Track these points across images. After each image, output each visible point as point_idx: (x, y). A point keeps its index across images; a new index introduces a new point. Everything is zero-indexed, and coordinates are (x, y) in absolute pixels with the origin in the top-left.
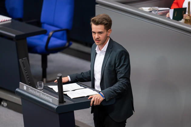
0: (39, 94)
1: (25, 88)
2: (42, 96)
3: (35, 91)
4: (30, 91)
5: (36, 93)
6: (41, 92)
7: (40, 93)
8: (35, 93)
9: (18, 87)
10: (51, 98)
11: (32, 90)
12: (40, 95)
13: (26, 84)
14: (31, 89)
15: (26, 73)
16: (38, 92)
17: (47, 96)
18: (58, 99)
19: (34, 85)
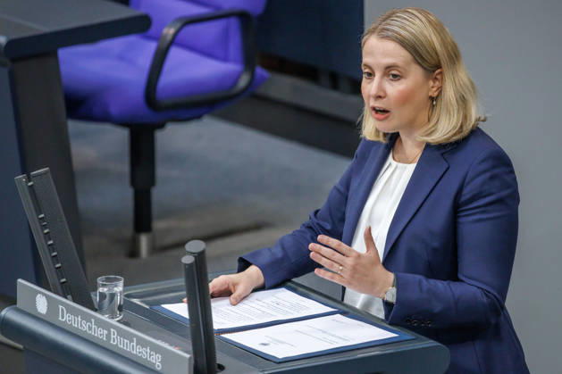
0: (106, 332)
1: (42, 305)
2: (117, 341)
3: (87, 318)
4: (66, 318)
5: (90, 328)
6: (114, 322)
7: (107, 326)
8: (86, 328)
9: (11, 300)
10: (156, 349)
11: (71, 315)
12: (108, 336)
13: (50, 290)
14: (70, 310)
15: (48, 237)
16: (100, 324)
17: (142, 343)
18: (187, 356)
19: (82, 295)
